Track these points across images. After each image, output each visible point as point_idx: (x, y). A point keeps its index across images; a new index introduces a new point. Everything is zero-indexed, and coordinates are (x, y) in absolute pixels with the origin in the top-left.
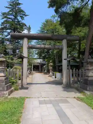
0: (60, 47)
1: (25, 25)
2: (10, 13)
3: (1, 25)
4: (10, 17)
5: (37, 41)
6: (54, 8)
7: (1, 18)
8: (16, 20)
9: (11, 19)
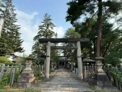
0: (75, 48)
1: (54, 33)
2: (44, 25)
3: (38, 34)
4: (44, 28)
5: (62, 43)
6: (70, 21)
7: (38, 29)
8: (48, 30)
9: (44, 29)
